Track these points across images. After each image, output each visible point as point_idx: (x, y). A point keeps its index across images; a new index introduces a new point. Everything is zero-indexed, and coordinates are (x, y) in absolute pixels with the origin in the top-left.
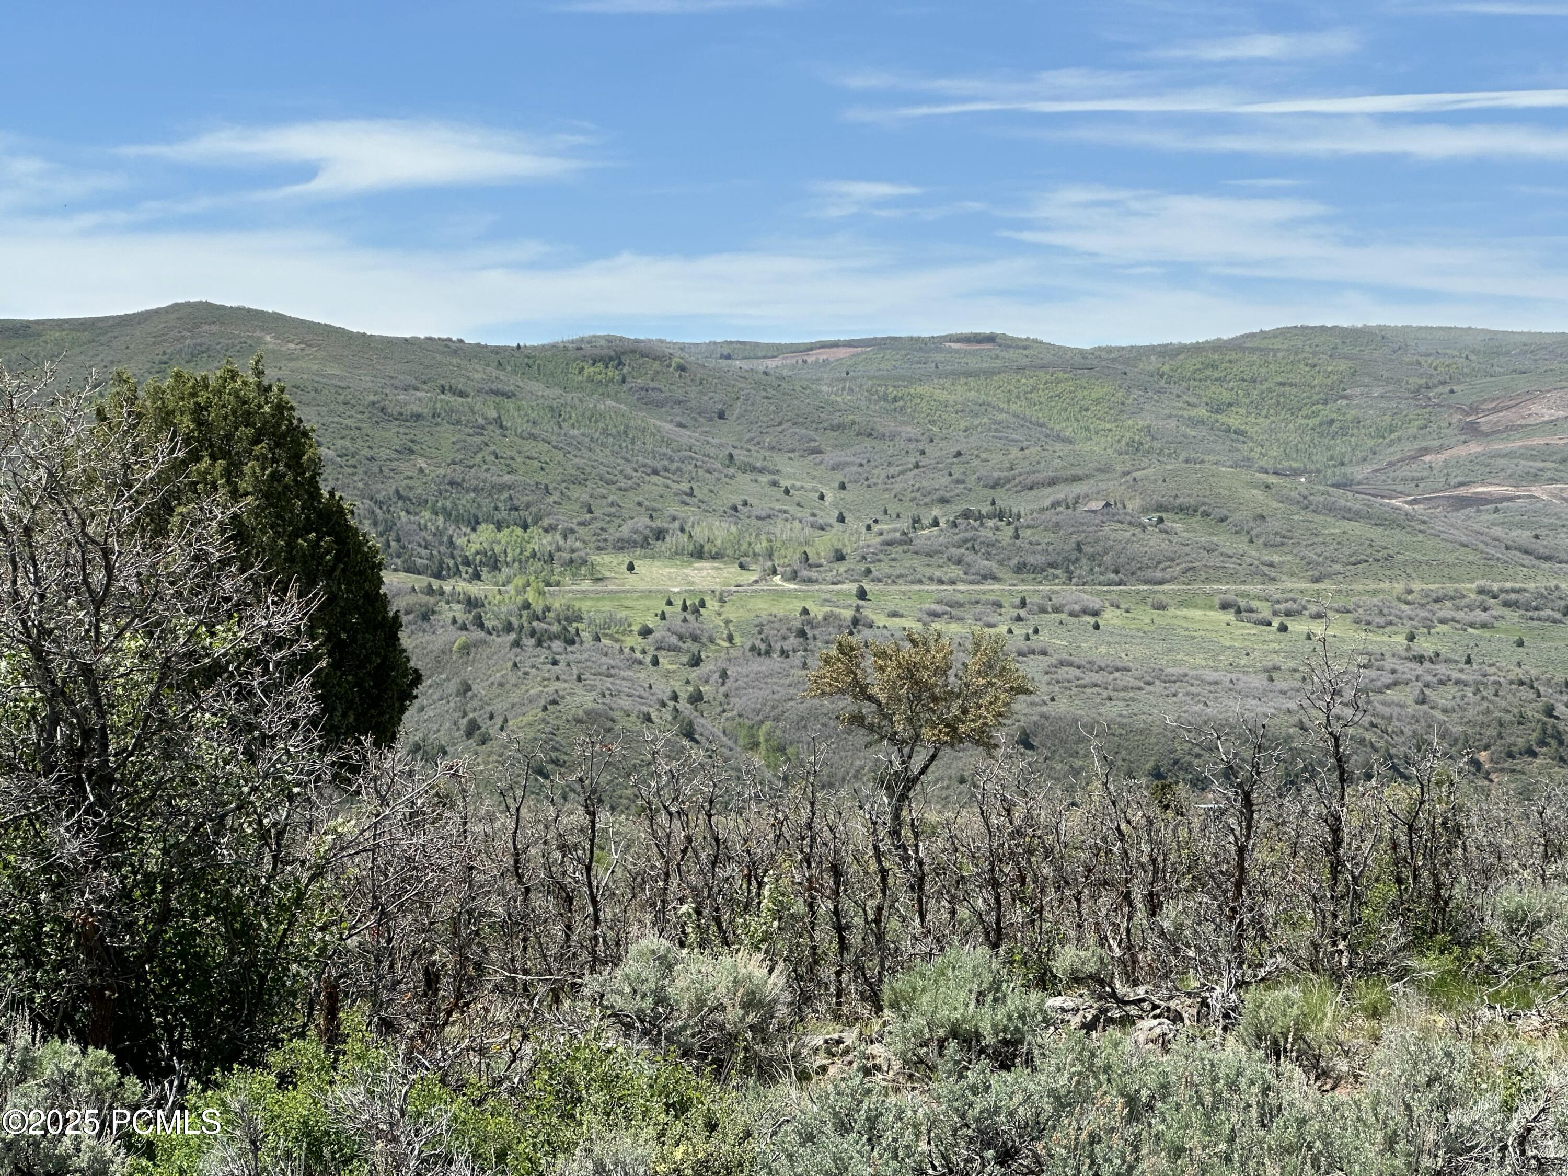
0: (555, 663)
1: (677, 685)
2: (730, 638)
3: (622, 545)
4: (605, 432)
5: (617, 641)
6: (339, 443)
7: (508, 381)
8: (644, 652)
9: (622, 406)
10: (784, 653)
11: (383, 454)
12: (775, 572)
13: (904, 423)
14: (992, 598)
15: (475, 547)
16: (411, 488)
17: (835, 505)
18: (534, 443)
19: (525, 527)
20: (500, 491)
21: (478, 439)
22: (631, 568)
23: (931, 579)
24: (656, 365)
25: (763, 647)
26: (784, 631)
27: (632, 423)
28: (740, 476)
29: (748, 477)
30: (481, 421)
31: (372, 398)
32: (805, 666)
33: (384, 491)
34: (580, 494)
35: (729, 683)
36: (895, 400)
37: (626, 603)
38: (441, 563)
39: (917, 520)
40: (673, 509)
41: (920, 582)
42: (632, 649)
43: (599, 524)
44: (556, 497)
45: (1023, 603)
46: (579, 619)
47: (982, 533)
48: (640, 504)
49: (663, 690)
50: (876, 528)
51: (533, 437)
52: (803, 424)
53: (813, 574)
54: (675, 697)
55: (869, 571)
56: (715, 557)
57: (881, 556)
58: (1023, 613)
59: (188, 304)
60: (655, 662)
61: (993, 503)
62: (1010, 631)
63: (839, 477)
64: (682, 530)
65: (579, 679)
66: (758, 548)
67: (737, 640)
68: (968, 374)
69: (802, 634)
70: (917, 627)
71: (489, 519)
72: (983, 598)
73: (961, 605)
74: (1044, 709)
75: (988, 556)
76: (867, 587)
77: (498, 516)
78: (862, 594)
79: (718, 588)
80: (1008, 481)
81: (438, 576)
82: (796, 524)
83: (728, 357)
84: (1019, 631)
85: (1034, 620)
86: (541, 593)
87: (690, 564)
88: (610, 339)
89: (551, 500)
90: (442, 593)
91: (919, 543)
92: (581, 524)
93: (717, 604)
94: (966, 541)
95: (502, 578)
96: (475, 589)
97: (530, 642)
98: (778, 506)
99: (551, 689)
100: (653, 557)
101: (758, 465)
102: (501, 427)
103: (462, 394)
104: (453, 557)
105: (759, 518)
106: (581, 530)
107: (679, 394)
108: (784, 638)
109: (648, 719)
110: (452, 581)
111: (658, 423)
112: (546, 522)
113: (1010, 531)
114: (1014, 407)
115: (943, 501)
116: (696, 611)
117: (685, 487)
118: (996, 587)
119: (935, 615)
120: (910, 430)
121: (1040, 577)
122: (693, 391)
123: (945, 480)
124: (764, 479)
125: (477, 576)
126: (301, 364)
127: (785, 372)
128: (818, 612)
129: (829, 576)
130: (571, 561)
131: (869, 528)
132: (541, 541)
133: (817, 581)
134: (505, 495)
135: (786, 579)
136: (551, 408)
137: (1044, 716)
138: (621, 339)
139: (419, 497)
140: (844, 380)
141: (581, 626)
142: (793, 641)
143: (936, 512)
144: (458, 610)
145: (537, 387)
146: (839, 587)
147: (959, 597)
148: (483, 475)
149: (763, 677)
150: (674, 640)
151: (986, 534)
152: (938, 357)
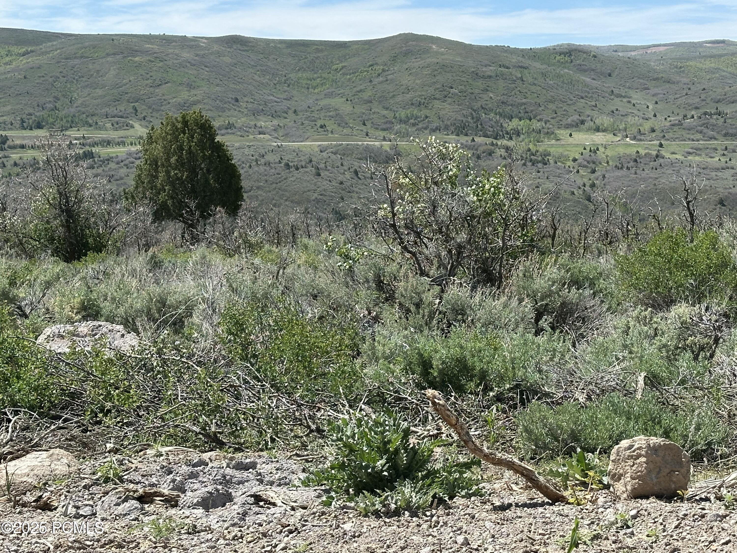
0: (539, 172)
1: (585, 180)
2: (608, 163)
3: (567, 126)
4: (563, 82)
5: (563, 163)
6: (460, 87)
7: (527, 62)
8: (573, 168)
9: (571, 72)
10: (628, 168)
11: (477, 91)
12: (627, 137)
13: (683, 77)
14: (713, 147)
15: (510, 128)
16: (487, 105)
17: (653, 110)
18: (534, 87)
19: (530, 120)
20: (521, 106)
21: (513, 85)
22: (571, 135)
23: (689, 139)
24: (585, 55)
25: (620, 166)
26: (629, 160)
27: (574, 79)
28: (616, 99)
29: (619, 99)
30: (515, 78)
31: (473, 70)
32: (636, 173)
33: (477, 105)
34: (552, 106)
35: (606, 180)
36: (681, 68)
37: (568, 149)
38: (497, 133)
39: (685, 116)
40: (588, 112)
41: (685, 140)
42: (569, 167)
43: (560, 118)
44: (543, 108)
45: (726, 149)
46: (549, 155)
47: (711, 121)
48: (575, 110)
49: (580, 182)
50: (668, 119)
51: (535, 84)
52: (641, 78)
53: (642, 137)
54: (584, 185)
55: (664, 136)
56: (604, 131)
57: (670, 130)
58: (725, 152)
59: (404, 34)
60: (578, 172)
61: (717, 109)
62: (720, 160)
63: (655, 99)
64: (592, 120)
65: (548, 178)
66: (621, 127)
67: (610, 163)
68: (711, 57)
69: (636, 161)
70: (682, 158)
71: (517, 116)
72: (710, 146)
73: (701, 149)
74: (730, 190)
75: (713, 130)
76: (663, 142)
77: (520, 115)
78: (661, 145)
79: (604, 143)
80: (723, 100)
81: (496, 138)
82: (637, 118)
83: (616, 51)
84: (723, 159)
85: (730, 155)
86: (535, 145)
87: (594, 133)
88: (569, 45)
89: (540, 109)
90: (497, 145)
91: (685, 125)
92: (552, 118)
93: (603, 149)
94: (704, 124)
95: (520, 139)
96: (511, 144)
97: (529, 164)
98: (630, 111)
99: (536, 182)
100: (579, 131)
101: (623, 94)
102: (523, 81)
103: (508, 68)
104: (502, 131)
105: (622, 116)
106: (552, 121)
107: (593, 67)
108: (629, 162)
109: (573, 193)
110: (501, 141)
111: (584, 78)
112: (538, 118)
113: (722, 120)
114: (729, 70)
115: (697, 108)
116: (595, 152)
117: (593, 103)
118: (716, 142)
119: (689, 153)
120: (685, 80)
121: (734, 138)
122: (599, 65)
123: (698, 100)
124: (625, 100)
125: (511, 138)
126: (446, 57)
127: (638, 57)
128: (643, 152)
129: (648, 138)
130: (548, 133)
131: (666, 119)
132: (536, 125)
133: (643, 140)
134: (523, 107)
135: (631, 140)
136: (542, 73)
137: (729, 193)
138: (574, 45)
139: (490, 108)
140: (660, 60)
141: (550, 158)
142: (632, 164)
143: (693, 113)
144: (503, 152)
145: (537, 65)
146: (652, 142)
147: (700, 146)
148: (515, 99)
149: (618, 178)
150: (585, 163)
151: (713, 121)
152: (701, 50)
